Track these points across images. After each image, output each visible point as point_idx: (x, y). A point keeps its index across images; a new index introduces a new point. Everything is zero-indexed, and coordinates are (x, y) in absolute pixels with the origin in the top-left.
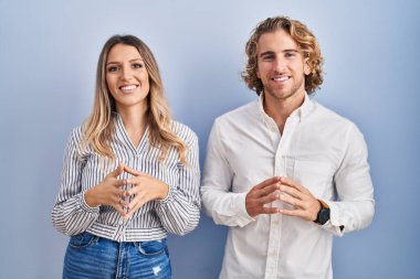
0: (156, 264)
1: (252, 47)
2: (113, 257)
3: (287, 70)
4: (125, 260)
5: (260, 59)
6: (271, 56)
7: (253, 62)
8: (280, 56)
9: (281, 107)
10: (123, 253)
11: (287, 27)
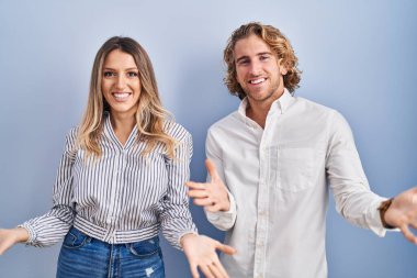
2: (104, 257)
6: (247, 61)
10: (114, 254)
11: (258, 31)
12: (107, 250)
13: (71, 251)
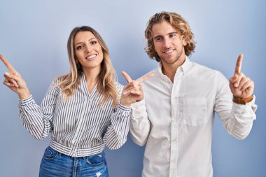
0: (98, 171)
1: (149, 33)
2: (70, 165)
3: (172, 46)
4: (78, 168)
5: (155, 41)
6: (161, 38)
7: (151, 43)
8: (167, 37)
10: (76, 163)
11: (167, 18)
13: (49, 161)
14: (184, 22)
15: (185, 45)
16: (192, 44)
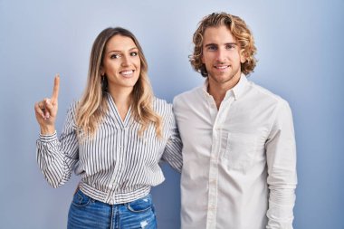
0: (143, 219)
1: (198, 38)
2: (107, 214)
3: (227, 60)
4: (117, 217)
5: (205, 49)
6: (215, 47)
7: (199, 50)
8: (222, 48)
9: (221, 88)
10: (115, 211)
11: (228, 23)
12: (109, 208)
13: (80, 209)
14: (248, 32)
15: (243, 62)
16: (252, 62)
